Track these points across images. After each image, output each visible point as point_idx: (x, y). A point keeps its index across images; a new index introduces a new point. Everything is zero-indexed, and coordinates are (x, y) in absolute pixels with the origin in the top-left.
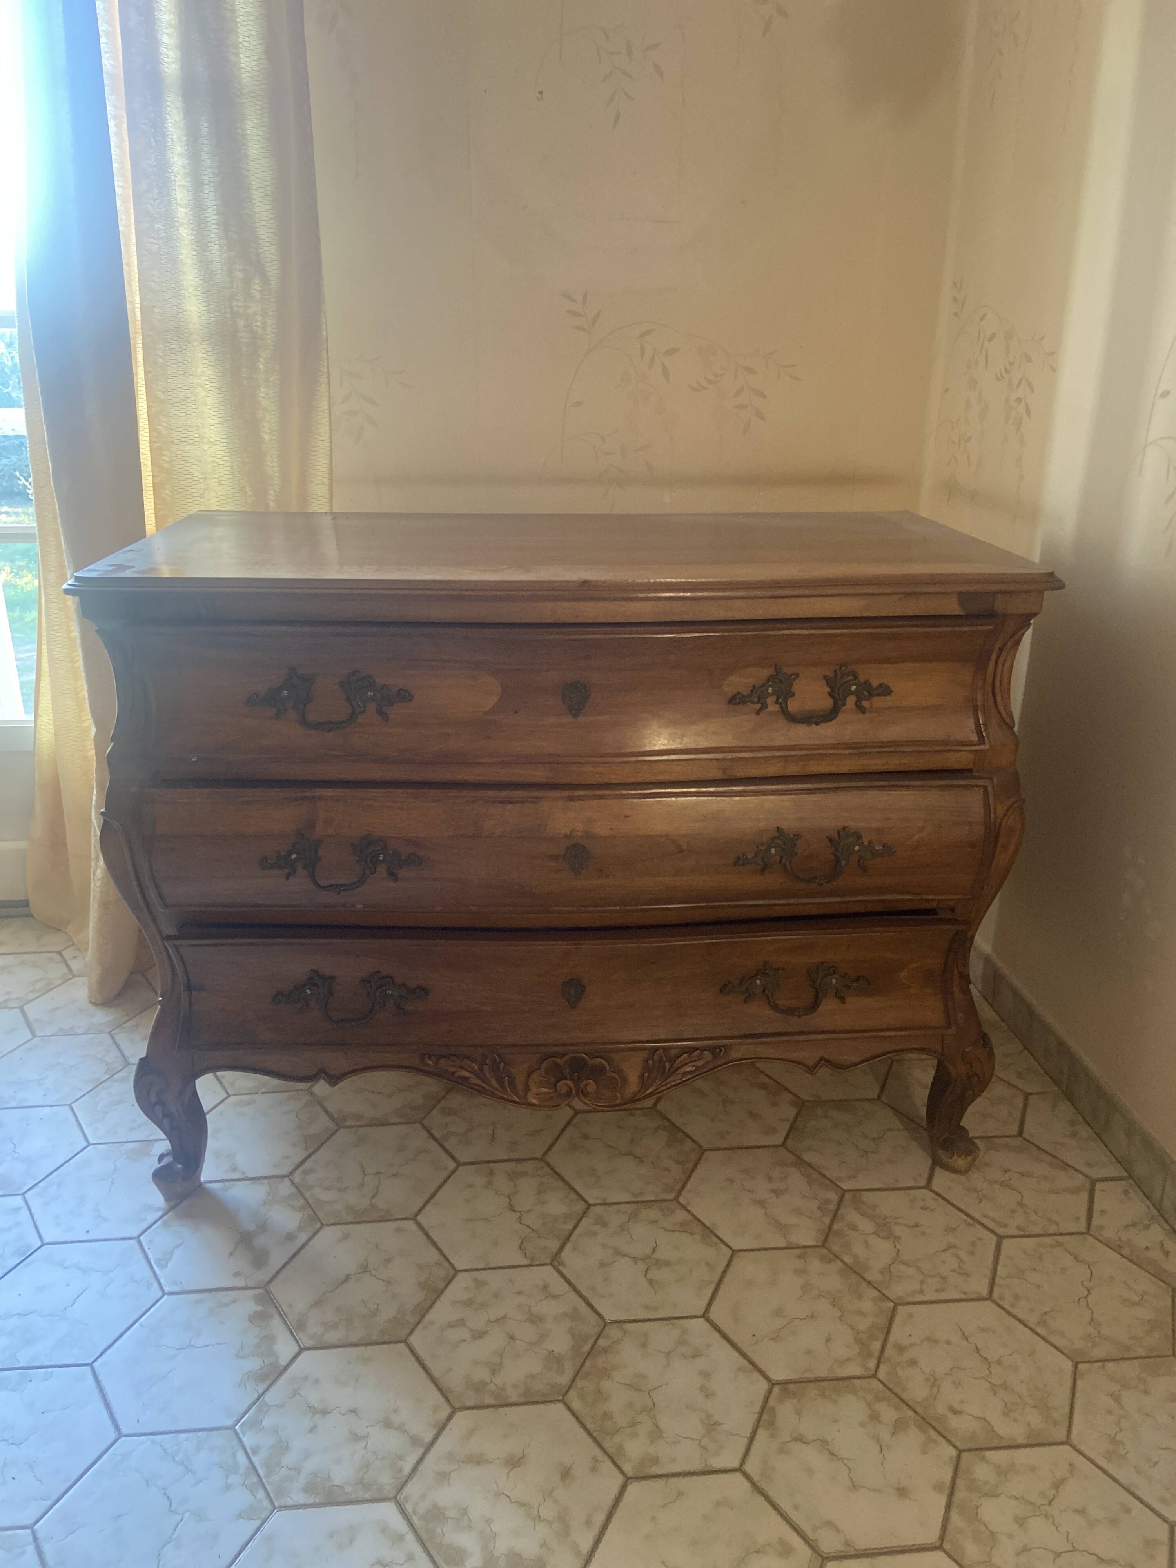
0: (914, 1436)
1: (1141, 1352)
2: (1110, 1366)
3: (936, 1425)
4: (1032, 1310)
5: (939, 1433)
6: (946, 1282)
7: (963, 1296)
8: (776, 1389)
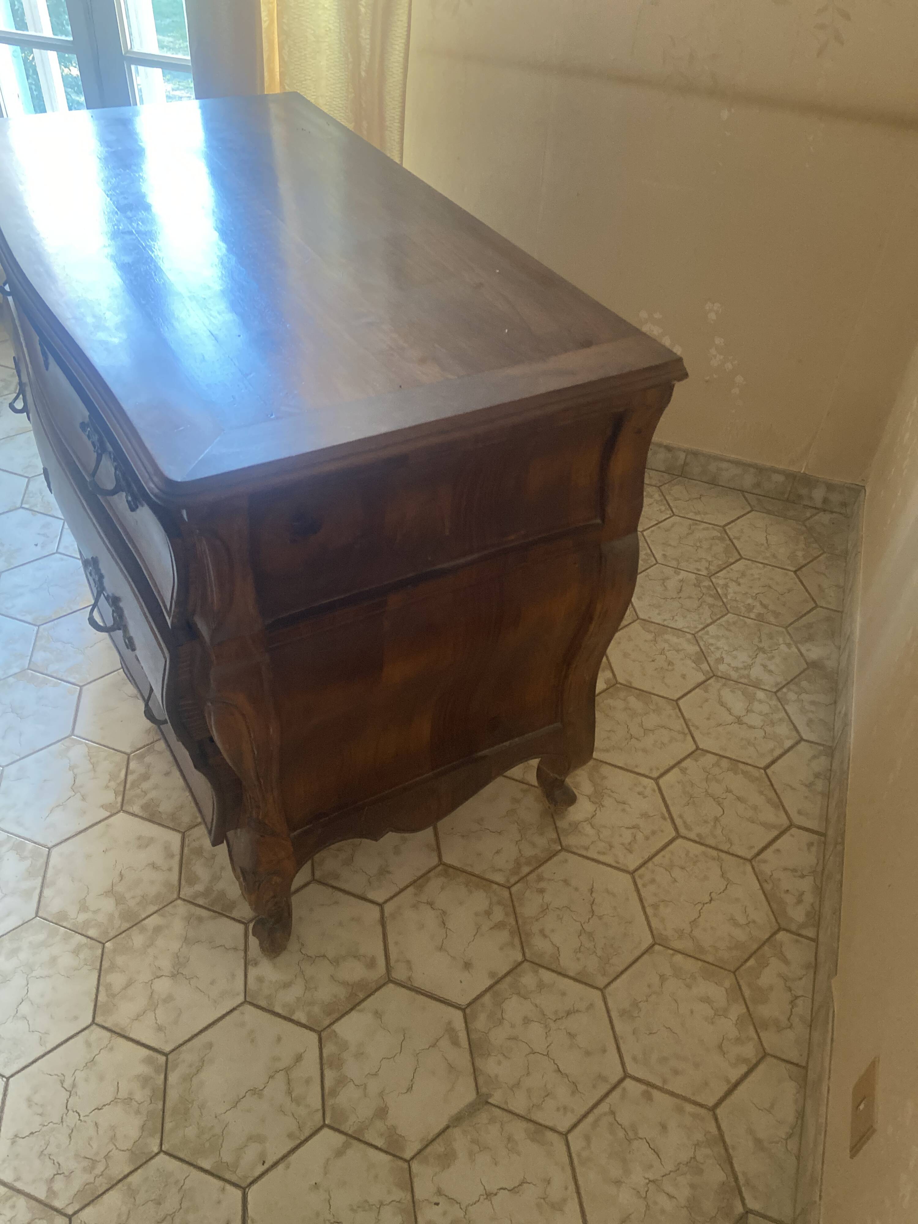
0: (504, 936)
1: (710, 959)
2: (679, 957)
3: (523, 936)
4: (655, 895)
5: (522, 943)
6: (610, 850)
7: (614, 864)
8: (440, 868)
